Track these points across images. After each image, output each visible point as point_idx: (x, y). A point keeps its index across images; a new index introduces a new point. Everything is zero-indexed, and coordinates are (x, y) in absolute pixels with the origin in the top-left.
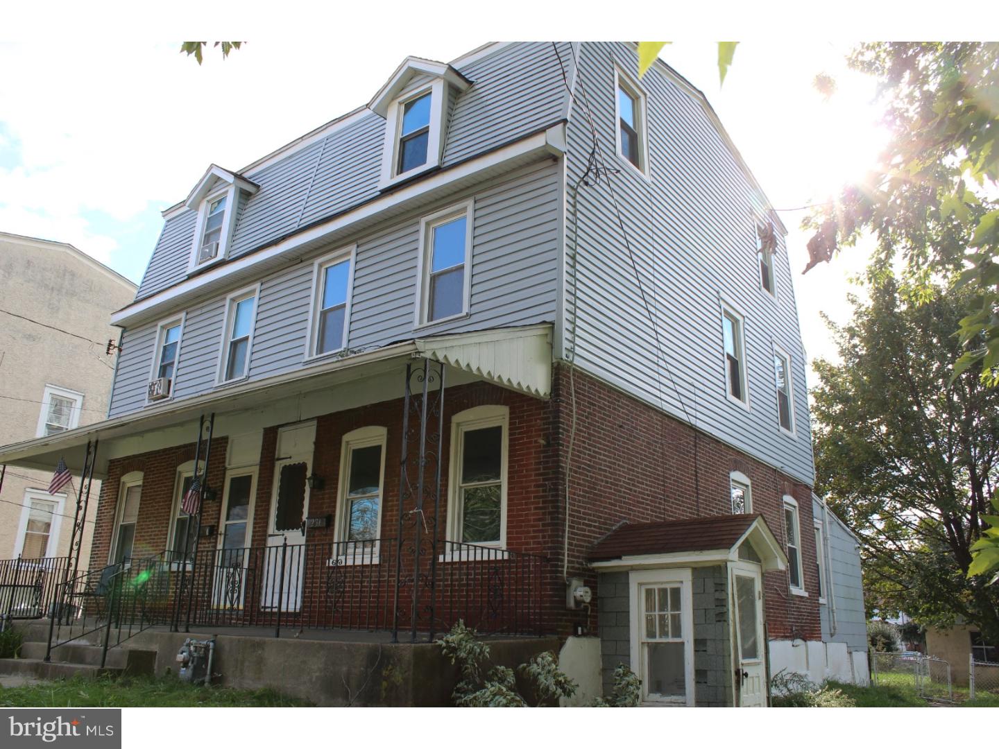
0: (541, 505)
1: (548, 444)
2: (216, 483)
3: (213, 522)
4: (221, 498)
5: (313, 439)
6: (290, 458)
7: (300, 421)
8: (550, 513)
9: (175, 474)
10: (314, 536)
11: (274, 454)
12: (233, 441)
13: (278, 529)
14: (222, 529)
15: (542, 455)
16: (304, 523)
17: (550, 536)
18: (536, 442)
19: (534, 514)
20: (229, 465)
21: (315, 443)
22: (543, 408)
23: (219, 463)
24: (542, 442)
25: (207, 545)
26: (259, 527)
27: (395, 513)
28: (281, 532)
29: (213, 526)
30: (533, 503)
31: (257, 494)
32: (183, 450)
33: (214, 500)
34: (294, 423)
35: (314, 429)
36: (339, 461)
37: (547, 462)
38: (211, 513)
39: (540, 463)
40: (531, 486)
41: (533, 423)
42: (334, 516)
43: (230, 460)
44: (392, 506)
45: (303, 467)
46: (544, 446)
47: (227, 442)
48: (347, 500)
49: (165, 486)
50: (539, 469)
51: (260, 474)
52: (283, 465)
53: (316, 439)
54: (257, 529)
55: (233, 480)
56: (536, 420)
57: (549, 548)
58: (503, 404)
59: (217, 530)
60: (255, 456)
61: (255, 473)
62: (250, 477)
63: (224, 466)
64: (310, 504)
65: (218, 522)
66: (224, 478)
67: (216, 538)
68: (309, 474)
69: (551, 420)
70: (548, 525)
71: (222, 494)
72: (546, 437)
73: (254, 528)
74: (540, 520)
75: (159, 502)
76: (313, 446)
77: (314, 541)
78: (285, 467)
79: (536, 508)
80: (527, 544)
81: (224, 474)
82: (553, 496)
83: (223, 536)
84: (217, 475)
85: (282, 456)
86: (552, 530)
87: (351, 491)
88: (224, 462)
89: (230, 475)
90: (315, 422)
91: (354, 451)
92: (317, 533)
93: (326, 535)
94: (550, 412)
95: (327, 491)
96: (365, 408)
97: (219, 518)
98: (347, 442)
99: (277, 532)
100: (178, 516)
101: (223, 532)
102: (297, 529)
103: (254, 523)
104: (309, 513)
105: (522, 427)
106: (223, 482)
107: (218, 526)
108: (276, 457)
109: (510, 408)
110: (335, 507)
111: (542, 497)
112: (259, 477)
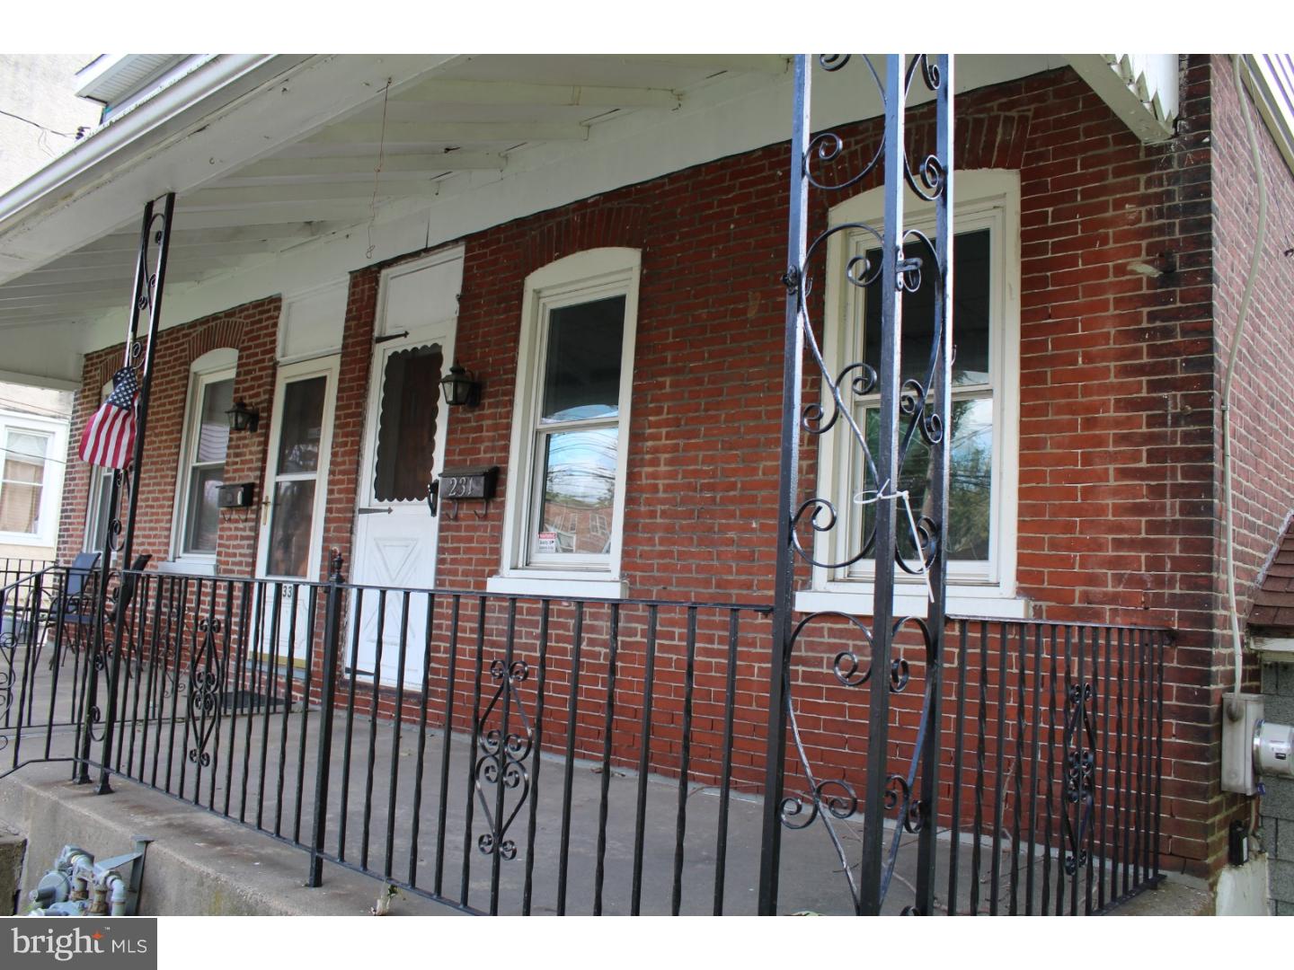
0: (1143, 464)
1: (1169, 277)
2: (257, 395)
3: (251, 477)
4: (268, 426)
5: (457, 288)
6: (406, 334)
7: (427, 250)
8: (1178, 491)
9: (187, 378)
10: (456, 518)
11: (372, 330)
12: (290, 305)
13: (380, 497)
14: (269, 492)
15: (1145, 310)
16: (435, 486)
17: (1178, 564)
18: (1121, 270)
19: (1116, 492)
20: (283, 356)
21: (461, 299)
22: (1146, 167)
23: (264, 353)
24: (1145, 270)
25: (241, 525)
26: (340, 491)
27: (663, 468)
28: (386, 504)
29: (252, 486)
30: (1113, 457)
31: (337, 418)
32: (200, 329)
33: (253, 429)
34: (415, 255)
35: (458, 266)
36: (516, 340)
37: (1167, 333)
38: (248, 457)
39: (1138, 335)
40: (1104, 404)
41: (1110, 213)
42: (505, 471)
43: (284, 349)
44: (655, 450)
45: (433, 355)
46: (1152, 283)
47: (278, 308)
48: (537, 433)
49: (170, 403)
50: (1136, 353)
51: (342, 373)
52: (389, 353)
53: (465, 287)
54: (336, 496)
55: (290, 387)
56: (1119, 205)
57: (1176, 601)
58: (1001, 164)
59: (260, 494)
60: (334, 337)
61: (331, 369)
62: (321, 382)
63: (272, 359)
64: (448, 442)
65: (262, 478)
66: (273, 384)
67: (258, 512)
68: (446, 370)
69: (1178, 201)
70: (1175, 527)
71: (269, 418)
72: (1161, 255)
73: (330, 492)
74: (1139, 510)
75: (161, 434)
76: (456, 306)
77: (458, 528)
78: (394, 358)
79: (1123, 474)
80: (1092, 580)
81: (274, 375)
82: (1187, 437)
83: (270, 508)
84: (261, 377)
85: (389, 333)
86: (1186, 546)
87: (545, 414)
88: (273, 350)
89: (284, 377)
90: (460, 250)
91: (554, 313)
92: (465, 511)
93: (485, 517)
94: (1174, 178)
95: (487, 412)
96: (581, 205)
97: (263, 469)
98: (538, 292)
99: (376, 504)
100: (193, 463)
101: (271, 499)
102: (420, 499)
103: (330, 483)
104: (447, 463)
105: (1071, 229)
106: (272, 392)
107: (262, 486)
108: (376, 334)
109: (1024, 176)
110: (506, 448)
111: (1150, 438)
112: (341, 381)
